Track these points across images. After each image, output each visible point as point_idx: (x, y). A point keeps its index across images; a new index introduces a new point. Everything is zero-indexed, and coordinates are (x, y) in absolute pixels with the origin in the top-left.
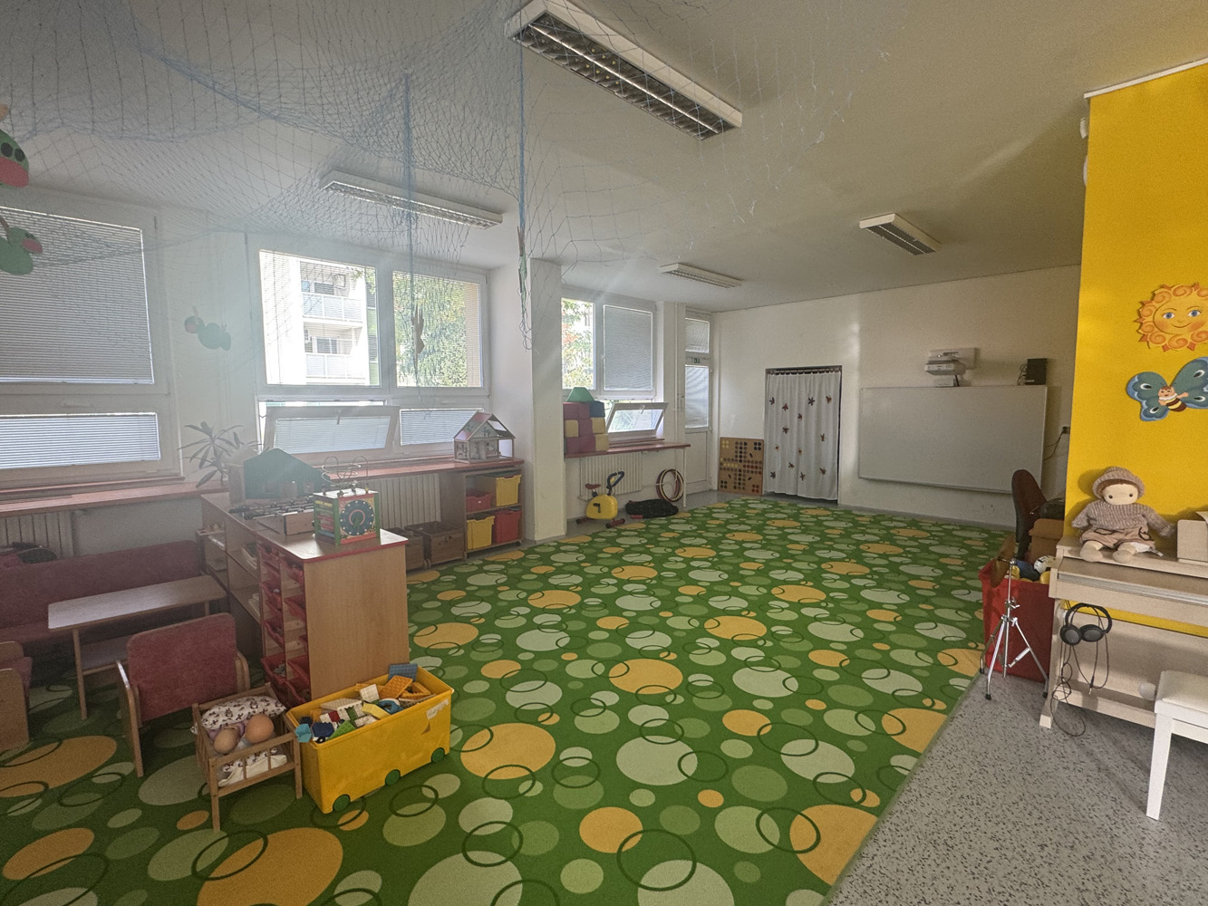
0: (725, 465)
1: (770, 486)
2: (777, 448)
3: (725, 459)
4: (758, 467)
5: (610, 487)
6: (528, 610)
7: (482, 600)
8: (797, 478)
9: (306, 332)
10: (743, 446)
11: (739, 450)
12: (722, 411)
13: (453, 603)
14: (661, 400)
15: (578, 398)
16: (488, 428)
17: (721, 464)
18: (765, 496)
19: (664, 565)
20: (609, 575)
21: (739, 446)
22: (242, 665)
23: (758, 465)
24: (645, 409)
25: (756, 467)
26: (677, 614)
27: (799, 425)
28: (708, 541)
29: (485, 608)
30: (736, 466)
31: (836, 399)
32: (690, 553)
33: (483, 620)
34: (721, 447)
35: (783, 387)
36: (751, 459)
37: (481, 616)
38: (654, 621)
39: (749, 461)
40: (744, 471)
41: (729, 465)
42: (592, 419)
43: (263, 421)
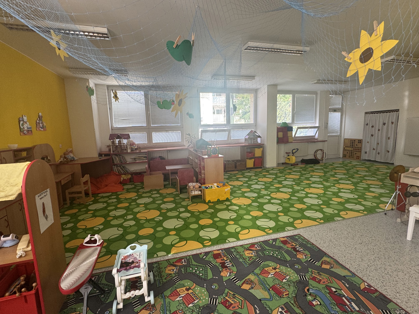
0: (346, 148)
1: (364, 157)
2: (368, 142)
3: (346, 147)
4: (360, 150)
5: (293, 153)
6: (270, 198)
7: (255, 192)
8: (376, 154)
9: (213, 108)
10: (354, 142)
11: (352, 143)
12: (346, 128)
13: (245, 192)
14: (317, 125)
15: (283, 126)
16: (255, 135)
17: (344, 148)
18: (362, 160)
19: (328, 189)
20: (303, 190)
21: (352, 141)
22: (195, 178)
23: (359, 149)
24: (310, 128)
25: (359, 150)
26: (328, 207)
27: (378, 133)
28: (352, 182)
29: (256, 195)
30: (350, 149)
31: (396, 123)
32: (341, 186)
33: (254, 199)
34: (344, 142)
35: (372, 119)
36: (356, 146)
37: (253, 197)
38: (318, 208)
39: (356, 147)
40: (354, 151)
41: (347, 149)
42: (288, 132)
43: (200, 133)
